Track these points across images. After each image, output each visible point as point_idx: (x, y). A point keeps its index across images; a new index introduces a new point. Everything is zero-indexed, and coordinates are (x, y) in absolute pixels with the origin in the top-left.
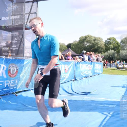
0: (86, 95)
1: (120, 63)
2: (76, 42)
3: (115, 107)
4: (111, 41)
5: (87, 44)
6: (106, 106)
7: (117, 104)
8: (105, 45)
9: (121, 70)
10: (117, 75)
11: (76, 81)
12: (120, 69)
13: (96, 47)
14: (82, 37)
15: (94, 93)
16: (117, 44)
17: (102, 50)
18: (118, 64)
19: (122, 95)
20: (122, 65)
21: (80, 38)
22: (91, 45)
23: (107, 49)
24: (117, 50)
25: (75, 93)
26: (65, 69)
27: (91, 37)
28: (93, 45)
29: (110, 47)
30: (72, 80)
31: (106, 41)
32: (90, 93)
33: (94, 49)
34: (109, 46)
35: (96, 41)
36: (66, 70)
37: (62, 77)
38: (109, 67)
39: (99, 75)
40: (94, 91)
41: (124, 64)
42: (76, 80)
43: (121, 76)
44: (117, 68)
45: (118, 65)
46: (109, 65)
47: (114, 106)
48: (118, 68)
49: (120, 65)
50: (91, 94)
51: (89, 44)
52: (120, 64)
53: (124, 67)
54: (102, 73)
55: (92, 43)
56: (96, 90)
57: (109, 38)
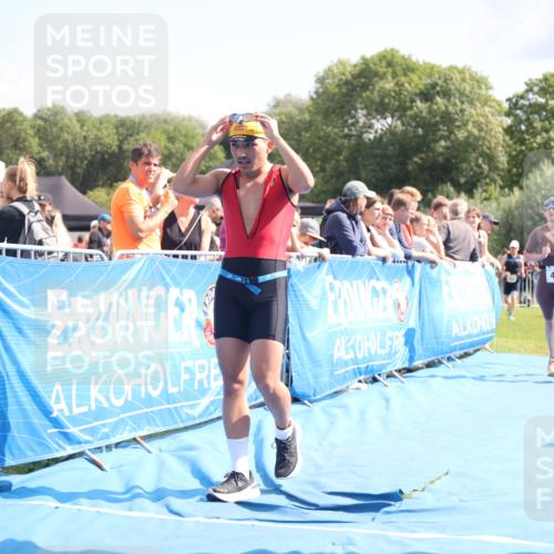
0: (372, 514)
2: (295, 111)
5: (371, 126)
8: (510, 131)
14: (336, 70)
15: (428, 500)
17: (485, 167)
21: (321, 80)
22: (405, 133)
25: (290, 497)
27: (409, 68)
28: (420, 131)
29: (546, 143)
31: (514, 104)
32: (396, 497)
34: (539, 139)
36: (208, 323)
37: (185, 376)
39: (466, 360)
40: (432, 482)
50: (404, 504)
51: (389, 120)
54: (487, 346)
55: (409, 113)
56: (447, 473)
57: (541, 81)
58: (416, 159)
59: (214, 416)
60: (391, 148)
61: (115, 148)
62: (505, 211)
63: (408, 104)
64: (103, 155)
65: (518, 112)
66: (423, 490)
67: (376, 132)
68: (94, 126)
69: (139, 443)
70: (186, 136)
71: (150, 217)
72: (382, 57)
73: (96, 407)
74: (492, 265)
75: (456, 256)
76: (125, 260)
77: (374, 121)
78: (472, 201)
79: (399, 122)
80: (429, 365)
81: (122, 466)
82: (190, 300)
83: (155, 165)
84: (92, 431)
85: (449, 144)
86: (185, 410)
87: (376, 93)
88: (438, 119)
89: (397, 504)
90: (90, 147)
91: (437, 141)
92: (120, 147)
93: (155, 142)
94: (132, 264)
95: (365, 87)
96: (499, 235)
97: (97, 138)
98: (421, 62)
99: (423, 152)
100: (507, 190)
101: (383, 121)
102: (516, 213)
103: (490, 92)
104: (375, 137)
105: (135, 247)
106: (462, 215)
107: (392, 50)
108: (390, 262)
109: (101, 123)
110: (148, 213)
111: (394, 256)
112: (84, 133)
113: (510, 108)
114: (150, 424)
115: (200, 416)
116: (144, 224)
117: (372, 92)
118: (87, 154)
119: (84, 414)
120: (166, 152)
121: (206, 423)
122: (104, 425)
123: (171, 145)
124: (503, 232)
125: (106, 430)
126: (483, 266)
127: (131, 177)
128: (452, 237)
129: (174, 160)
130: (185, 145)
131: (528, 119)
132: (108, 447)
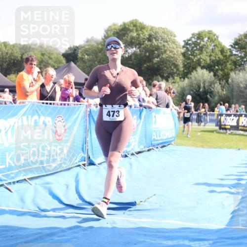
0: (124, 211)
1: (229, 112)
2: (95, 44)
3: (209, 246)
4: (202, 43)
5: (127, 51)
6: (181, 243)
7: (215, 238)
8: (184, 54)
9: (231, 134)
10: (220, 147)
11: (92, 167)
12: (229, 129)
13: (156, 60)
14: (113, 28)
15: (146, 205)
16: (222, 51)
17: (175, 70)
18: (221, 115)
19: (232, 210)
20: (236, 119)
21: (107, 31)
22: (141, 54)
23: (190, 68)
24: (221, 70)
26: (54, 129)
27: (143, 27)
28: (147, 54)
29: (199, 60)
30: (81, 163)
31: (186, 43)
32: (133, 204)
33: (149, 66)
34: (196, 58)
35: (155, 43)
36: (56, 132)
37: (47, 153)
38: (195, 124)
39: (164, 148)
40: (148, 198)
41: (241, 115)
42: (92, 164)
43: (232, 151)
44: (220, 128)
45: (223, 118)
46: (195, 117)
47: (206, 242)
48: (222, 127)
49: (228, 118)
50: (137, 207)
51: (134, 49)
52: (230, 115)
53: (240, 124)
54: (173, 143)
55: (142, 46)
56: (155, 195)
57: (197, 34)
58: (145, 65)
59: (59, 170)
60: (135, 61)
61: (19, 58)
62: (181, 88)
63: (142, 42)
64: (14, 61)
65: (188, 46)
66: (145, 201)
67: (129, 53)
68: (11, 48)
69: (27, 181)
70: (49, 54)
71: (32, 86)
72: (132, 22)
73: (9, 166)
74: (175, 109)
75: (160, 106)
76: (22, 104)
77: (128, 49)
78: (168, 83)
79: (138, 50)
80: (149, 150)
81: (19, 190)
82: (49, 122)
83: (35, 65)
84: (7, 176)
85: (159, 59)
86: (47, 167)
87: (129, 37)
88: (154, 49)
89: (134, 207)
90: (9, 57)
91: (154, 58)
92: (22, 58)
93: (36, 56)
94: (25, 106)
95: (124, 35)
96: (179, 97)
97: (11, 53)
98: (147, 25)
99: (148, 62)
100: (182, 79)
101: (131, 49)
102: (186, 89)
103: (176, 38)
104: (128, 56)
105: (26, 99)
106: (163, 89)
107: (136, 20)
108: (133, 107)
109: (14, 47)
110: (31, 85)
111: (135, 105)
112: (6, 51)
113: (185, 45)
114: (32, 173)
115: (53, 170)
116: (29, 89)
117: (127, 37)
118: (7, 60)
119: (4, 169)
120: (40, 60)
121: (55, 173)
122: (12, 173)
123: (42, 57)
124: (180, 96)
125: (13, 175)
126: (171, 110)
127: (25, 70)
128: (158, 98)
129: (44, 63)
130: (49, 57)
131: (192, 49)
132: (14, 183)
